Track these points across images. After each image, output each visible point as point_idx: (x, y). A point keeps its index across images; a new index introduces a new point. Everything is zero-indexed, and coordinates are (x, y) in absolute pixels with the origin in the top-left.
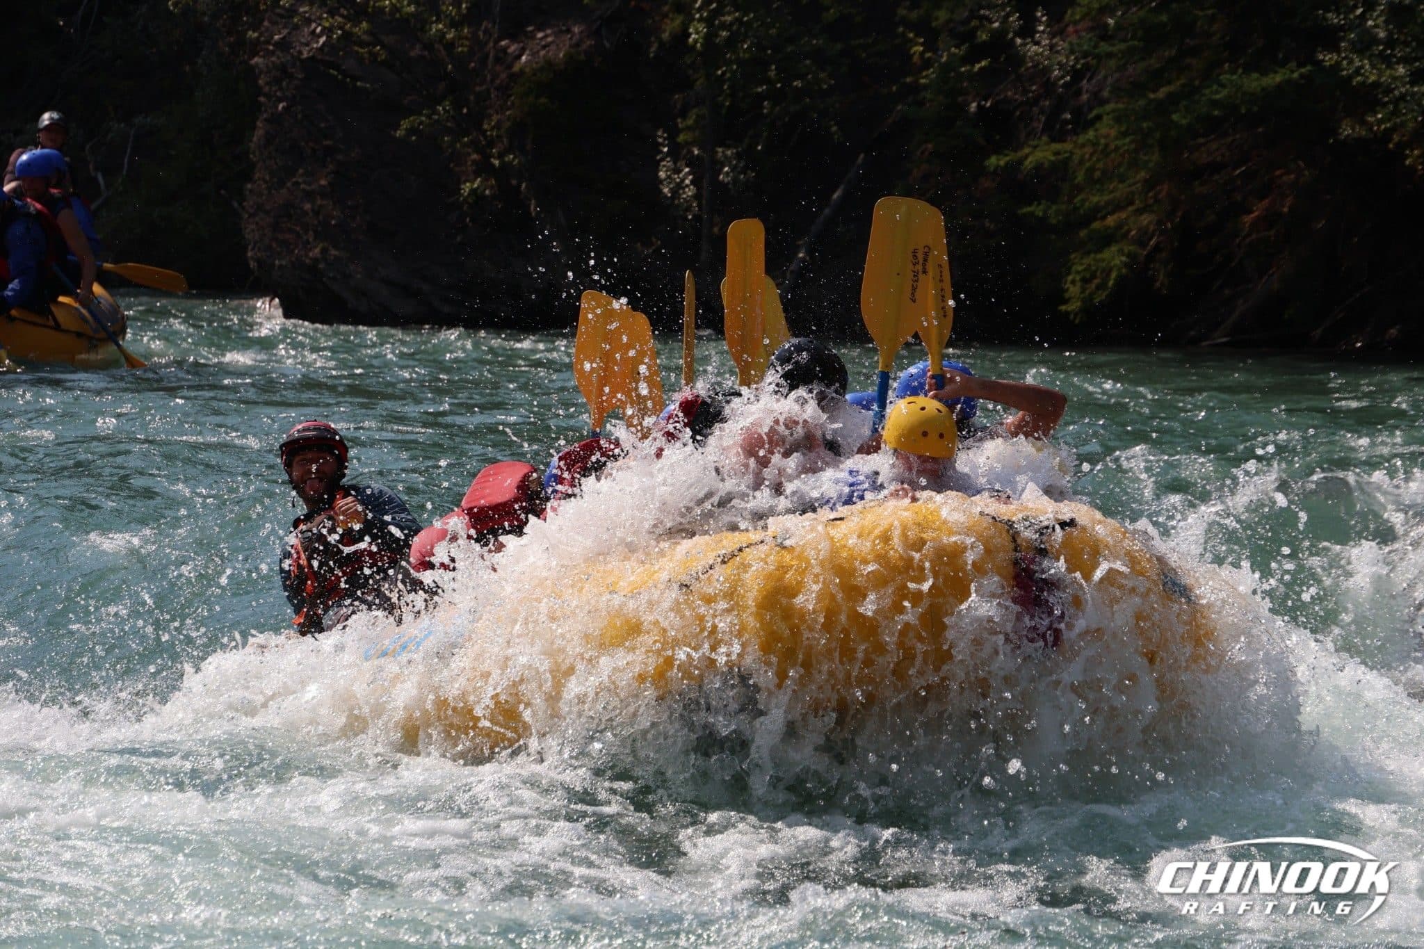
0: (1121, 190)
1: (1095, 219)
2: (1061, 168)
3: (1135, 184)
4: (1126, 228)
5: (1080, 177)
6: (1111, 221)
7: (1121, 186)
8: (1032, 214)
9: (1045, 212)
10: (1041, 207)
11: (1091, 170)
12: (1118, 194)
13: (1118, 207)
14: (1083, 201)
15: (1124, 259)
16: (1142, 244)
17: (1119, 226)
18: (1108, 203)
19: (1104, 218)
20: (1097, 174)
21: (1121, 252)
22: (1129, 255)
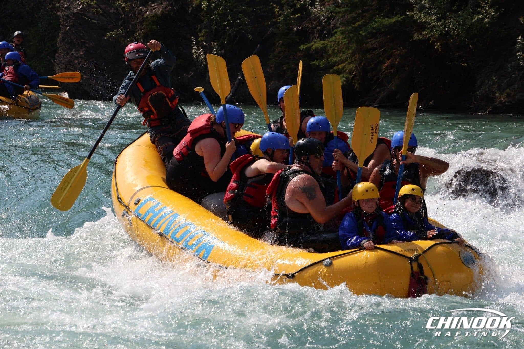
0: (343, 56)
1: (334, 66)
2: (324, 49)
3: (348, 54)
4: (345, 69)
5: (330, 52)
6: (340, 66)
7: (343, 55)
8: (314, 64)
9: (319, 64)
10: (318, 62)
11: (334, 50)
12: (342, 58)
13: (342, 62)
14: (331, 60)
15: (344, 79)
16: (350, 73)
17: (343, 68)
18: (339, 61)
19: (338, 66)
20: (336, 51)
21: (343, 76)
22: (346, 78)
